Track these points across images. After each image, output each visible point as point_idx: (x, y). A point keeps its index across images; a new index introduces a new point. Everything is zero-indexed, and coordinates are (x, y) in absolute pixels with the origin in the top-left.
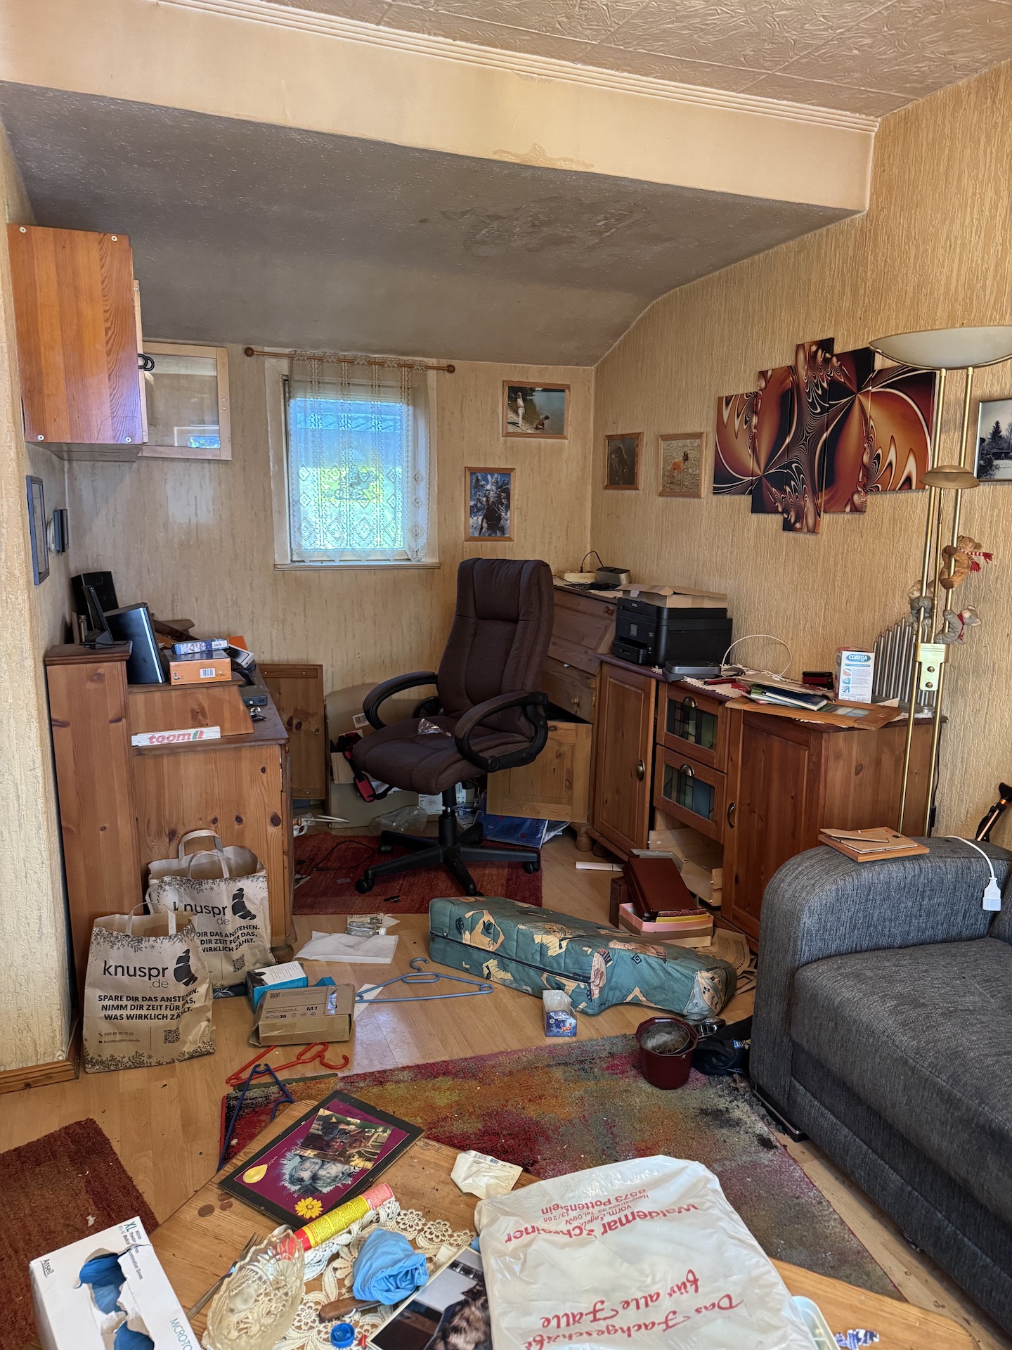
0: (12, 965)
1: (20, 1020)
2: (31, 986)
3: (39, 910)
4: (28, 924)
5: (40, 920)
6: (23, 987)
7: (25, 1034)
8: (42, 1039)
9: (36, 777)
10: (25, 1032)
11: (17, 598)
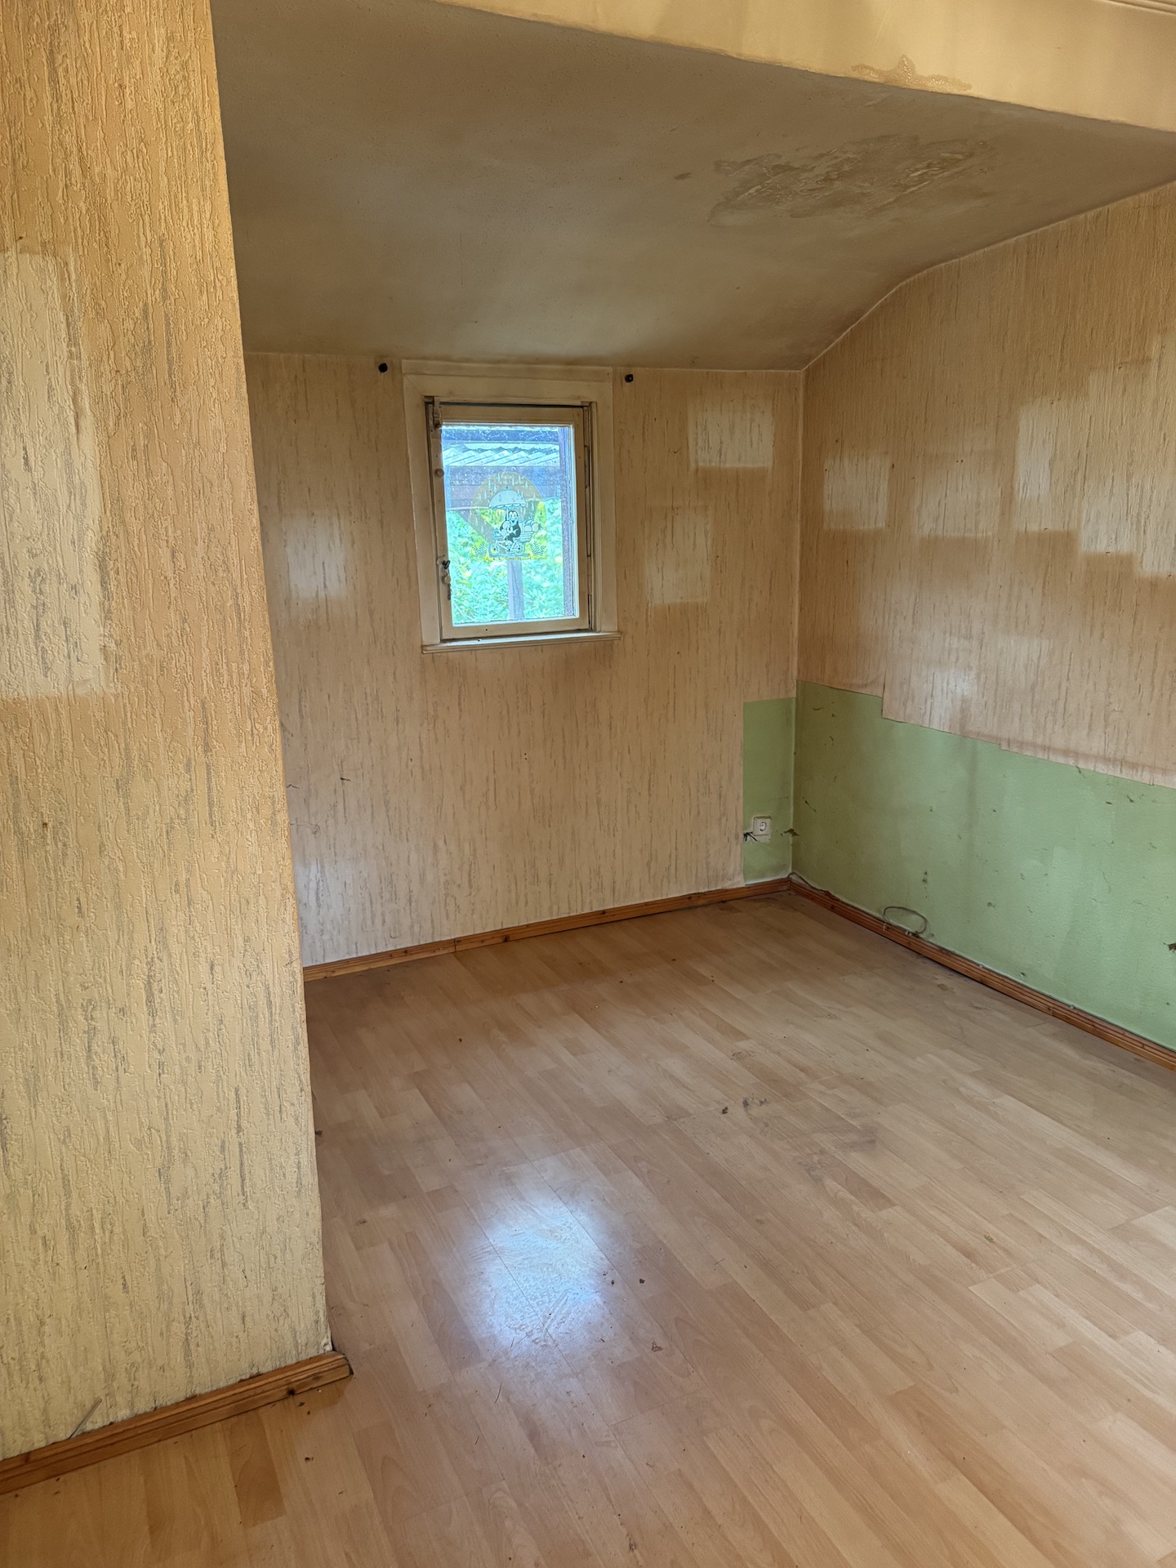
0: (264, 1232)
1: (276, 1304)
2: (288, 1256)
3: (297, 1154)
4: (284, 1175)
5: (299, 1168)
6: (278, 1259)
7: (281, 1321)
8: (303, 1326)
9: (293, 974)
10: (281, 1319)
11: (266, 729)
